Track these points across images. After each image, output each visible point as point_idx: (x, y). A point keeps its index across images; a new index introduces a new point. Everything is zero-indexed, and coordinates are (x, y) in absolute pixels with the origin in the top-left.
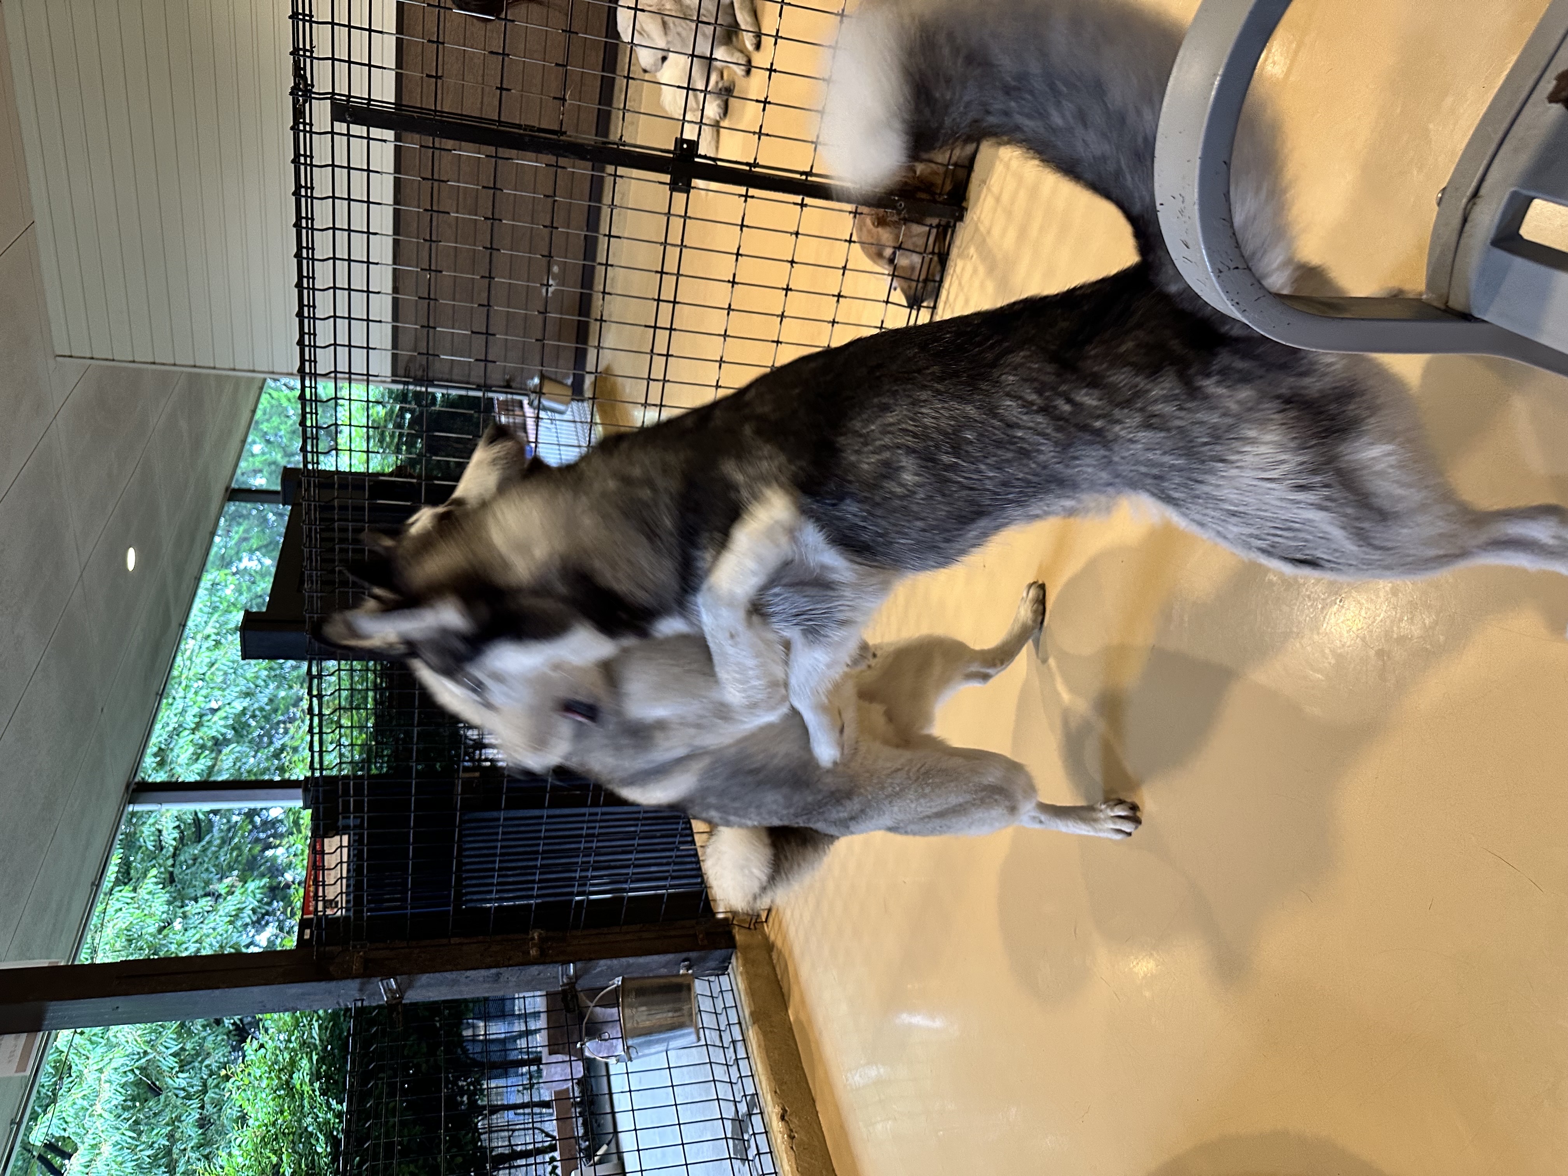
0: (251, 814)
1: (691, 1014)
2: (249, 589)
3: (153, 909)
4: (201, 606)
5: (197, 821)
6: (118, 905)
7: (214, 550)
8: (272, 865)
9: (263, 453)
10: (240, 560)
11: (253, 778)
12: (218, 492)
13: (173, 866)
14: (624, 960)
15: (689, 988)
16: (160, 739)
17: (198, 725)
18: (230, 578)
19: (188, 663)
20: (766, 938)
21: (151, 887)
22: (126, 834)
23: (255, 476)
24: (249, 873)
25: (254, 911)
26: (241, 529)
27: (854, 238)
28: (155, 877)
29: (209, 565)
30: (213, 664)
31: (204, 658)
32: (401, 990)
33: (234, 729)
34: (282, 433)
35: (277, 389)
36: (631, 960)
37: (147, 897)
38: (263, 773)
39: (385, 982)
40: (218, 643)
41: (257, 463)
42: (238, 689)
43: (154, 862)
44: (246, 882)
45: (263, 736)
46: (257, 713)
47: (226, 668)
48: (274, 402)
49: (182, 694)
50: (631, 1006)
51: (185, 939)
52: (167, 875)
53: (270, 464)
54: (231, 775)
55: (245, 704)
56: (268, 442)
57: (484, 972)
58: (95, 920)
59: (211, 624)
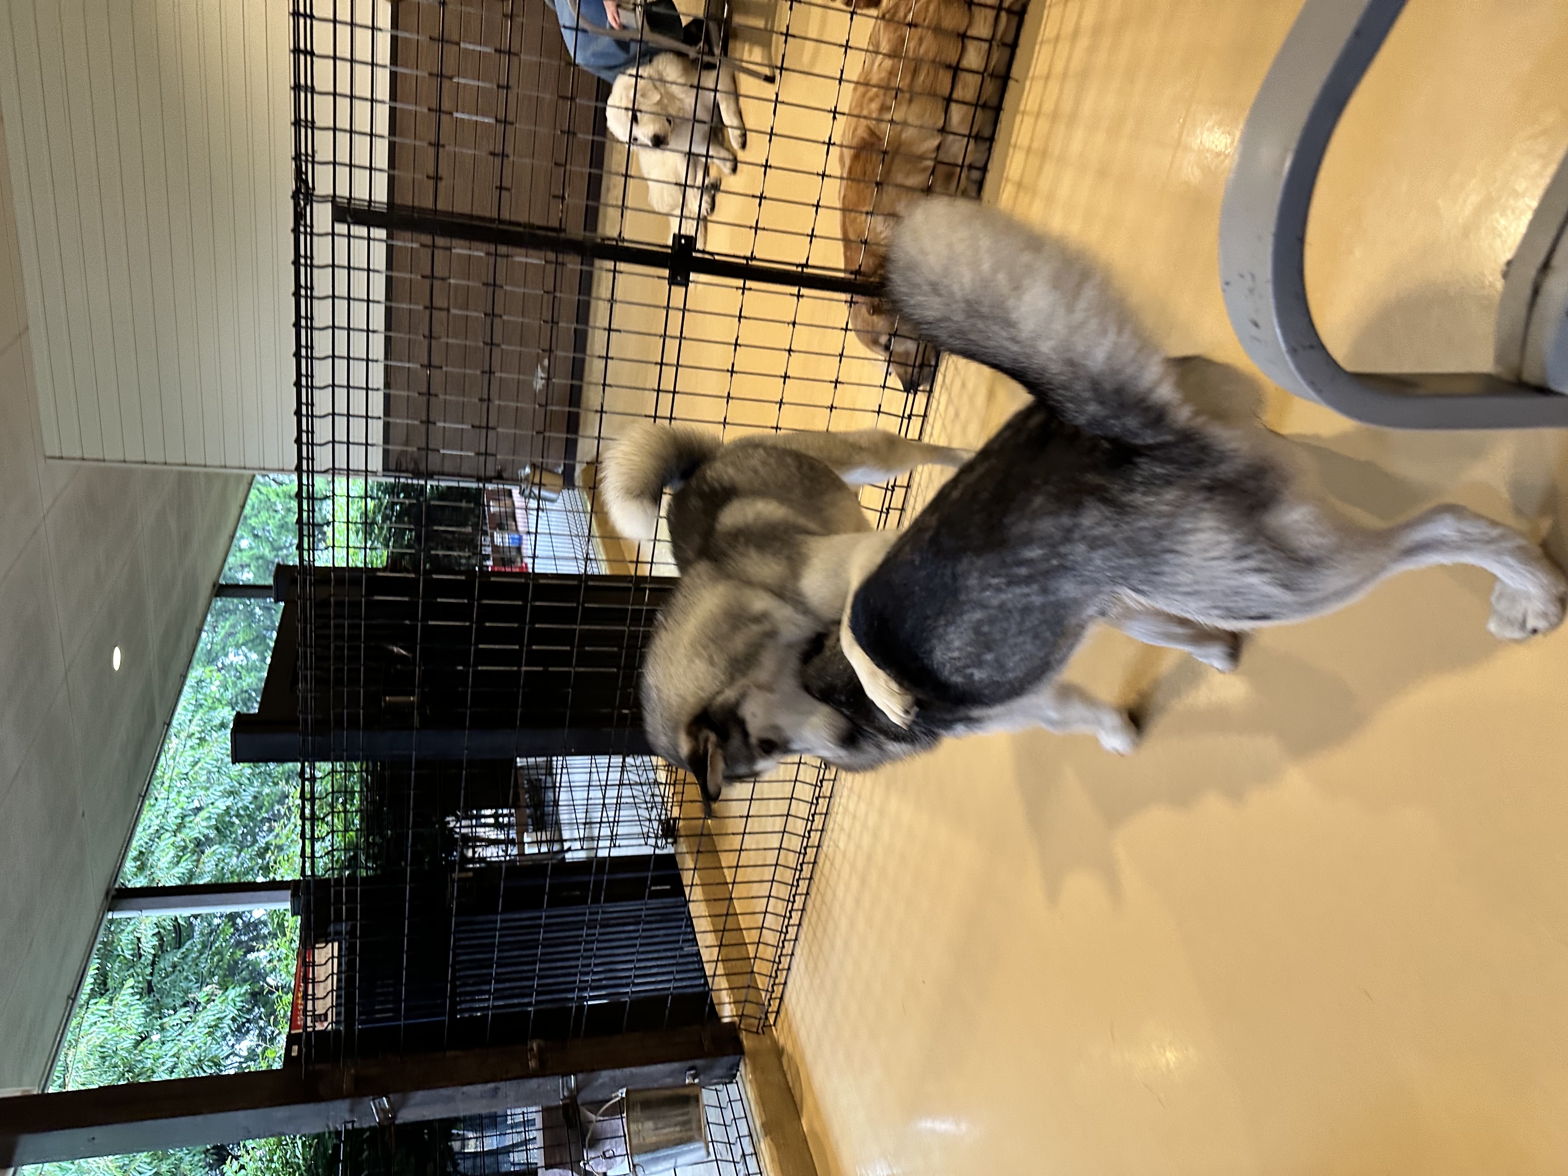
0: (232, 917)
1: (700, 1128)
2: (235, 684)
3: (130, 1022)
4: (185, 703)
5: (177, 928)
6: (93, 1019)
7: (201, 645)
8: (254, 969)
9: (251, 548)
10: (226, 655)
11: (235, 880)
12: (205, 588)
13: (152, 974)
14: (627, 1071)
15: (697, 1099)
16: (142, 842)
17: (180, 827)
18: (215, 674)
19: (171, 762)
20: (775, 1043)
21: (128, 999)
22: (103, 943)
23: (242, 571)
24: (230, 979)
25: (234, 1020)
26: (228, 623)
27: (850, 327)
28: (132, 987)
29: (194, 662)
30: (197, 763)
31: (189, 756)
32: (394, 1109)
33: (217, 829)
34: (270, 528)
35: (264, 485)
36: (634, 1070)
37: (123, 1009)
38: (246, 873)
39: (377, 1101)
40: (202, 740)
41: (245, 558)
42: (222, 788)
43: (132, 970)
44: (227, 989)
45: (247, 834)
46: (242, 812)
47: (210, 767)
48: (262, 497)
49: (164, 795)
50: (637, 1121)
51: (162, 1053)
52: (146, 985)
53: (258, 558)
54: (214, 876)
55: (229, 803)
56: (256, 536)
57: (479, 1088)
58: (69, 1036)
59: (194, 722)
